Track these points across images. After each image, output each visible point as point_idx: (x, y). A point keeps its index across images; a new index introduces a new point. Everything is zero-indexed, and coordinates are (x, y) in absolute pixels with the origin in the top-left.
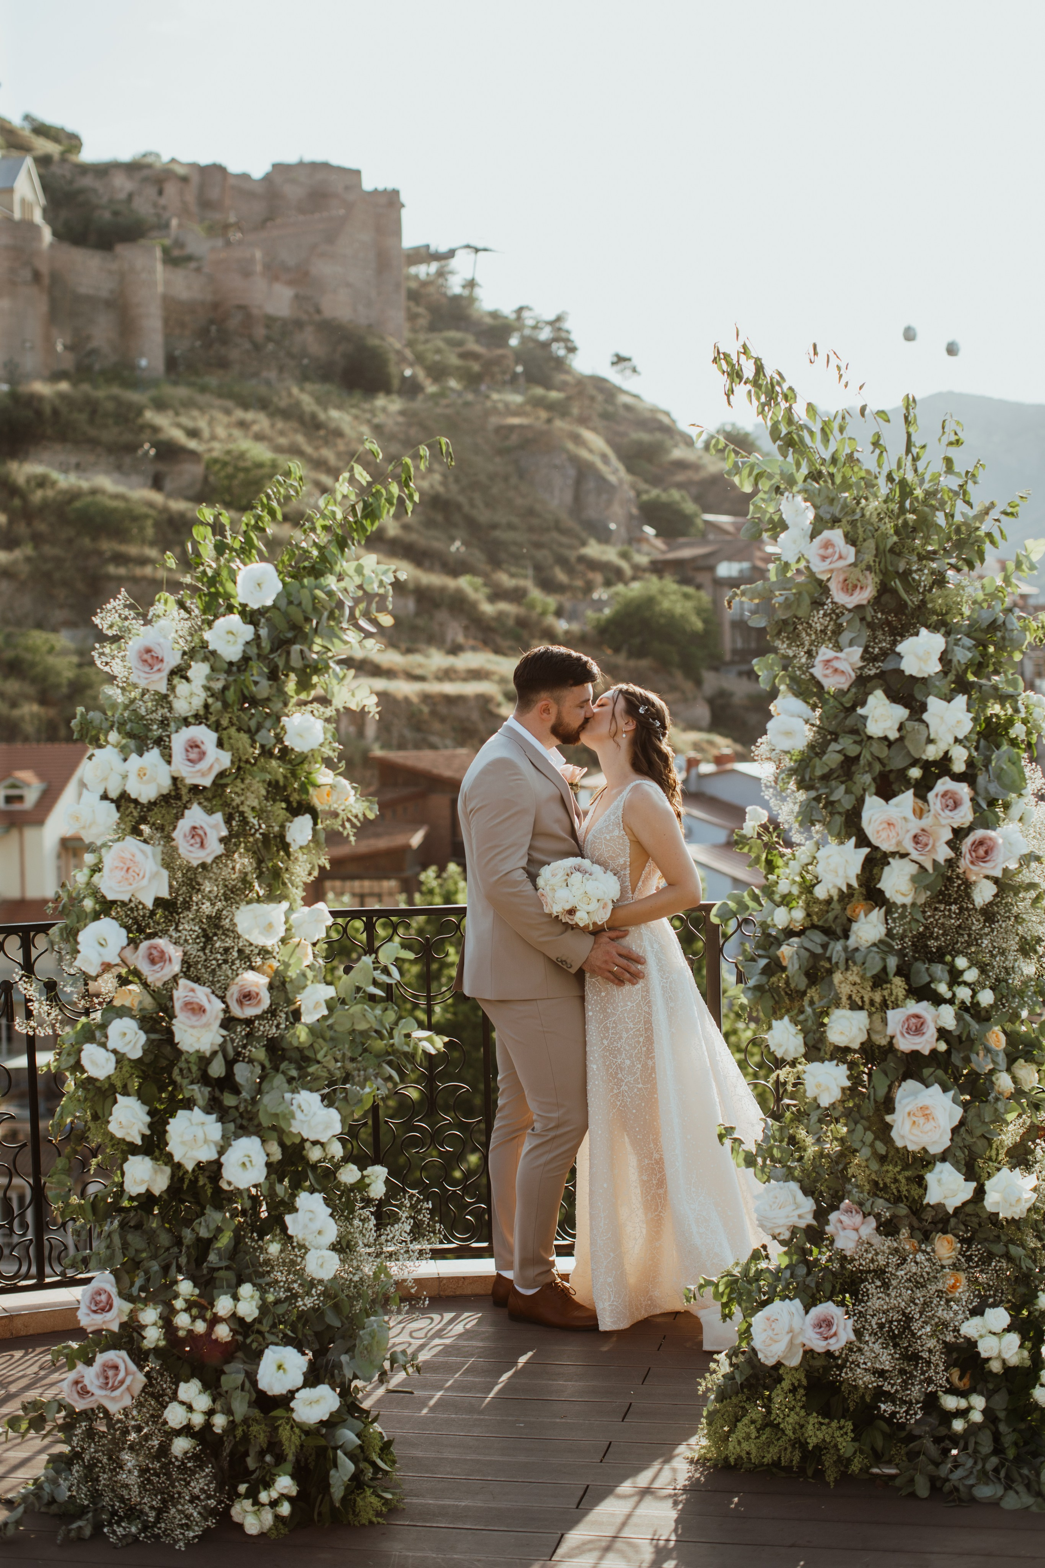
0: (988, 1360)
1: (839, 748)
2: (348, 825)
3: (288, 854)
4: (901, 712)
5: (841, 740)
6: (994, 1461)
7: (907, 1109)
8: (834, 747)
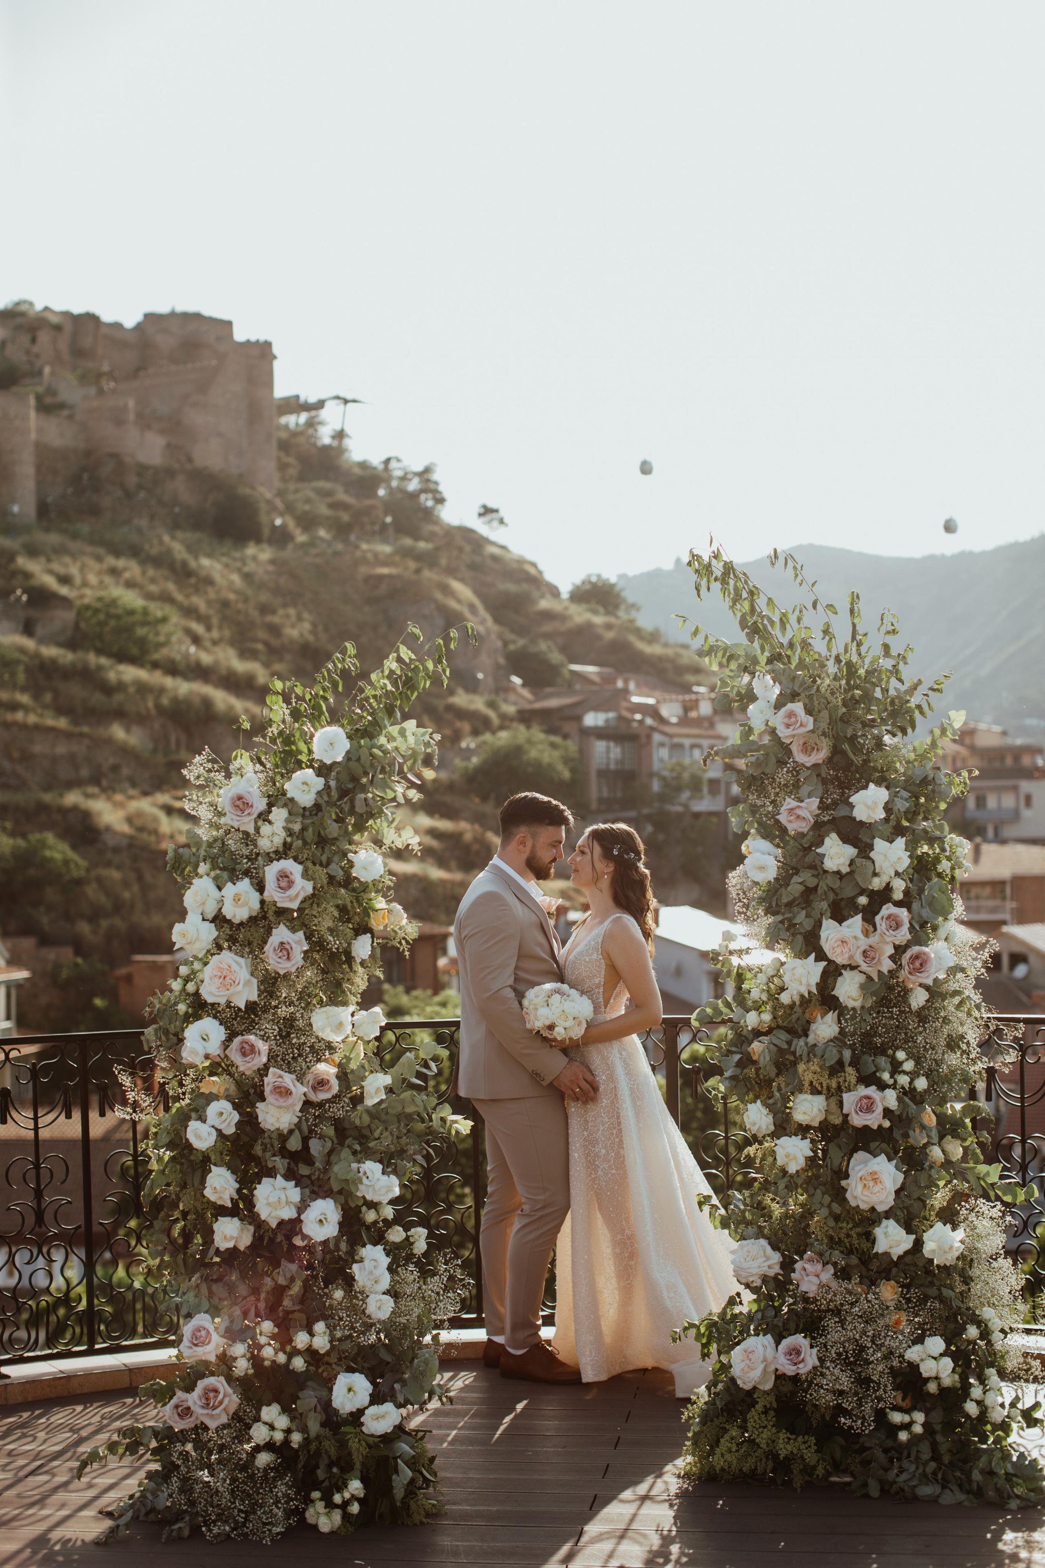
0: (928, 1379)
1: (800, 880)
2: (403, 942)
3: (351, 967)
4: (850, 851)
5: (801, 874)
6: (933, 1465)
7: (860, 1175)
8: (796, 879)
